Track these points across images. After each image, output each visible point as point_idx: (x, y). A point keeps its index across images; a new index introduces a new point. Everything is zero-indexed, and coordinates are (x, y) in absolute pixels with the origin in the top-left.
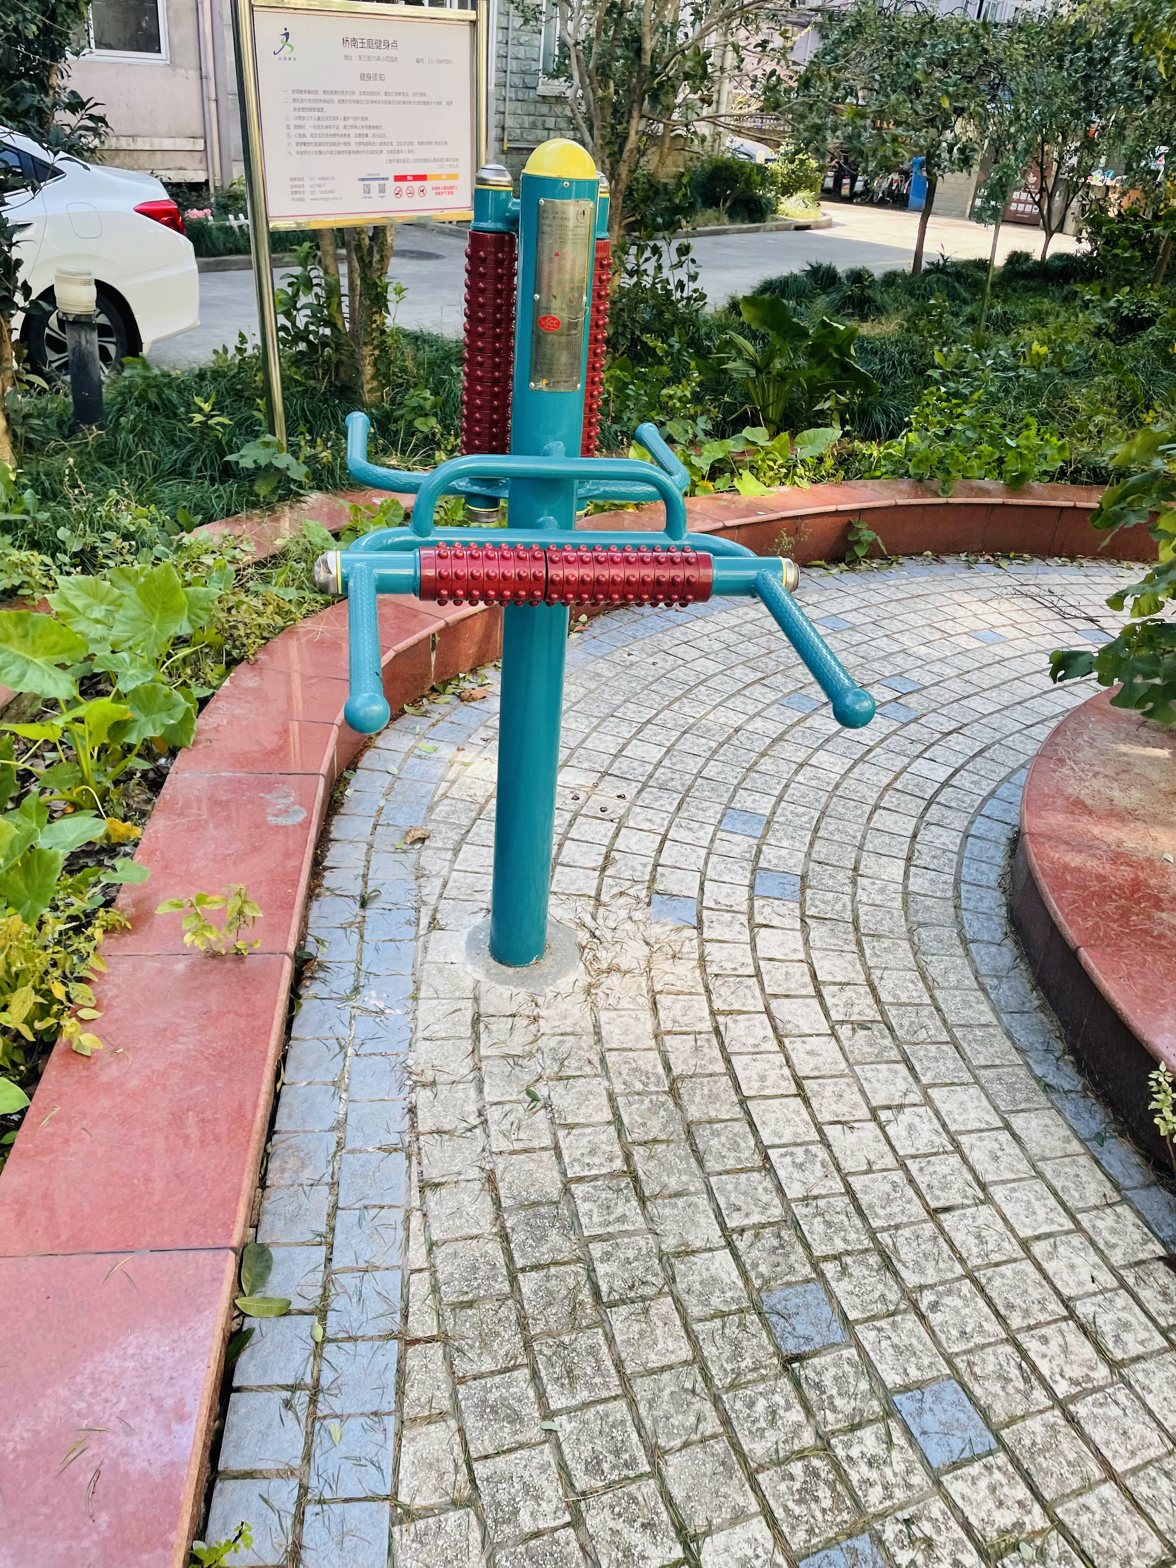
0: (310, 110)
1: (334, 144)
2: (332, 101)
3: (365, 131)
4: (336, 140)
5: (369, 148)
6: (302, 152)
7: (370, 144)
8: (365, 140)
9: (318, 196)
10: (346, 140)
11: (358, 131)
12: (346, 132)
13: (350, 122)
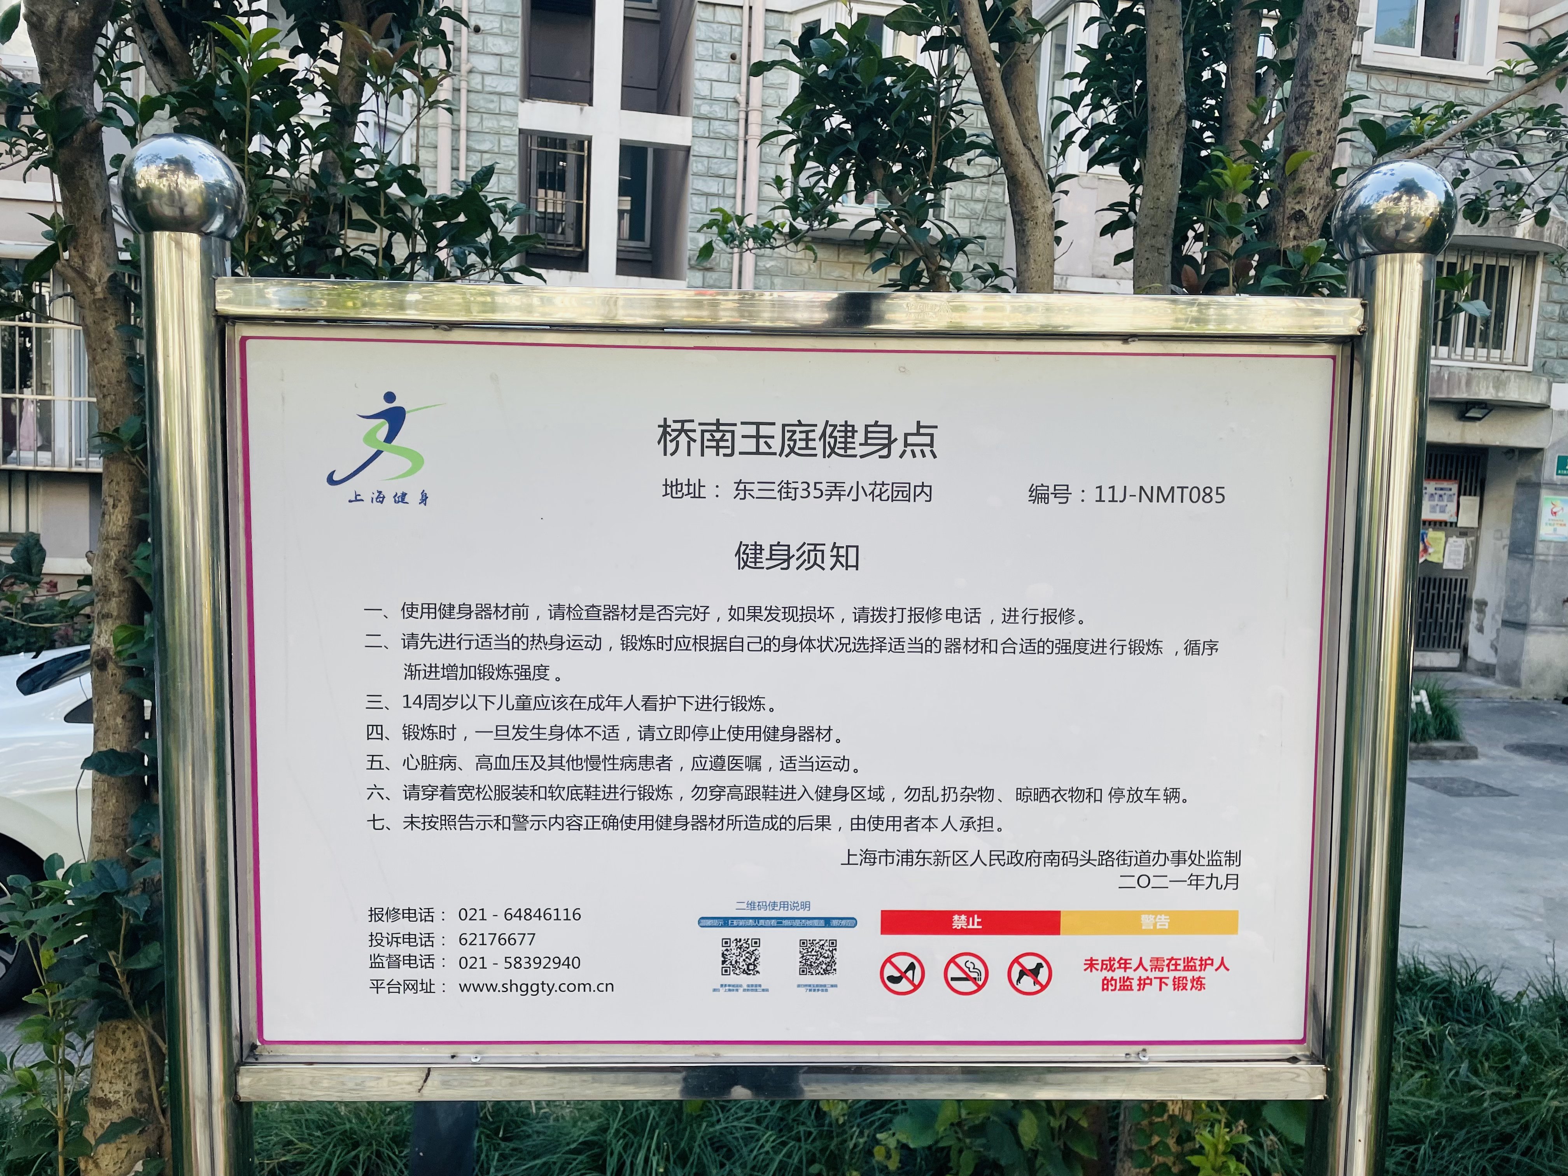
0: (484, 672)
1: (590, 792)
2: (595, 643)
3: (746, 748)
4: (601, 778)
5: (763, 808)
6: (430, 822)
7: (768, 793)
8: (745, 778)
9: (498, 975)
10: (654, 778)
11: (709, 748)
12: (655, 749)
13: (674, 716)
